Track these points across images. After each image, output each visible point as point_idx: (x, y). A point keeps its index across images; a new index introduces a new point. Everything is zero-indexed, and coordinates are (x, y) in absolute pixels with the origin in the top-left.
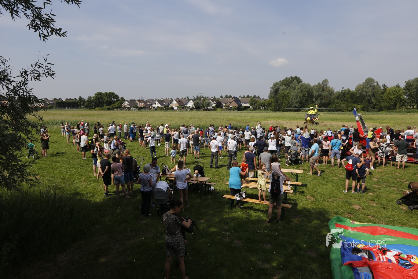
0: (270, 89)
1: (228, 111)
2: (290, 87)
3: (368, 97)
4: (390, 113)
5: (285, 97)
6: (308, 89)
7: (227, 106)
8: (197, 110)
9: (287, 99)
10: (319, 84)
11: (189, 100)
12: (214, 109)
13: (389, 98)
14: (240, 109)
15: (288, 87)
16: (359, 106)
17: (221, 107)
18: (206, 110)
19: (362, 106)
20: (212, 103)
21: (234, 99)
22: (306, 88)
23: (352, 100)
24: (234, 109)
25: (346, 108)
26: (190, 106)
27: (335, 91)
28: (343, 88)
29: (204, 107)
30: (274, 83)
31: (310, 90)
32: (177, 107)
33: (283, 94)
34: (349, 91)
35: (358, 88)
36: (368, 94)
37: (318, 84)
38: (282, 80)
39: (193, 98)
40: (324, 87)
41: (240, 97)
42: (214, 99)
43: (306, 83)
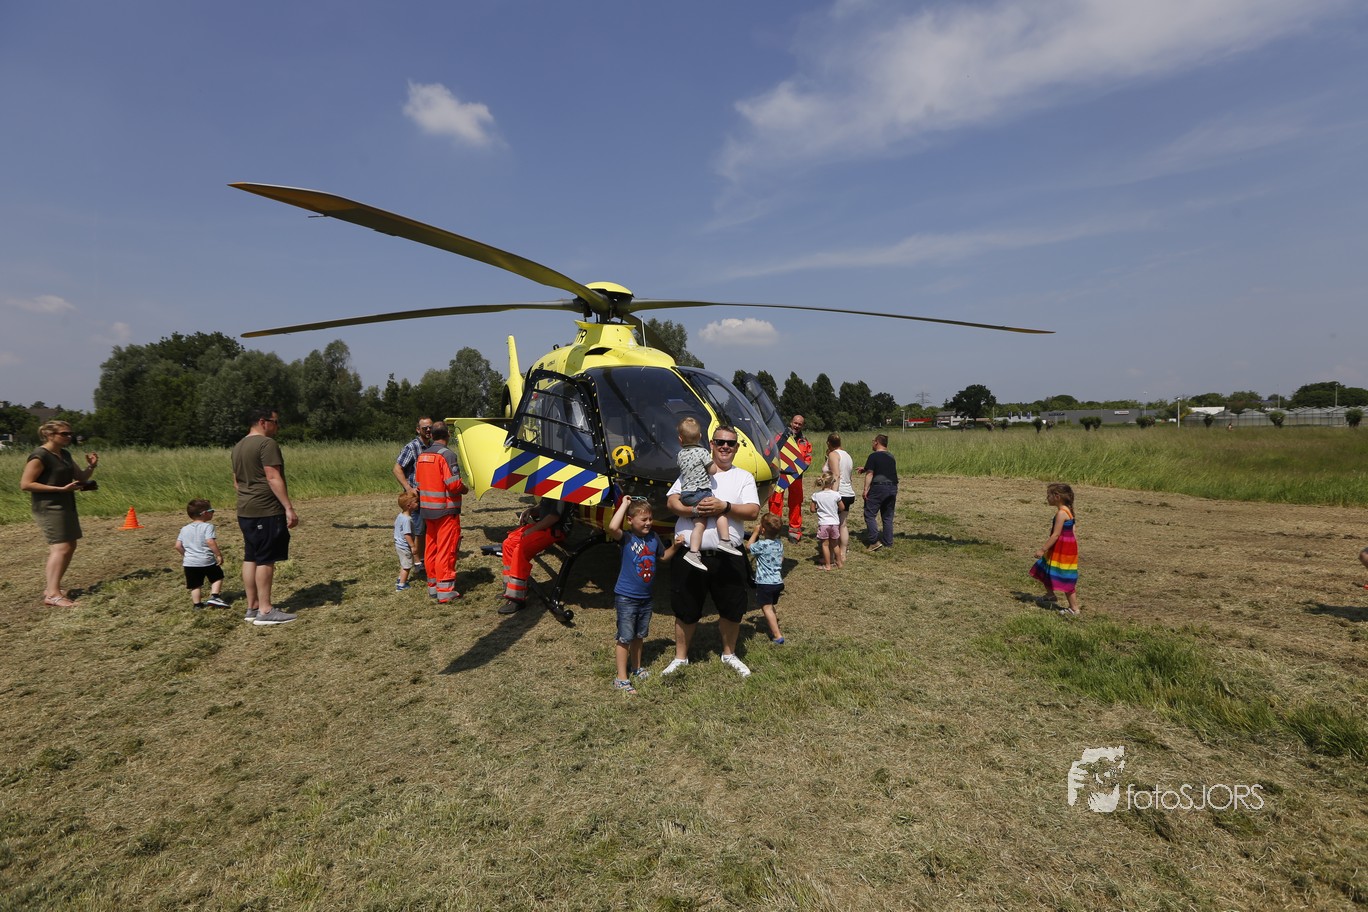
0: (100, 372)
2: (196, 368)
5: (175, 396)
6: (271, 374)
9: (186, 404)
10: (315, 355)
15: (185, 368)
22: (265, 368)
28: (392, 376)
30: (119, 349)
31: (282, 378)
33: (164, 388)
34: (406, 385)
35: (432, 378)
37: (312, 354)
38: (157, 342)
40: (332, 366)
43: (262, 351)
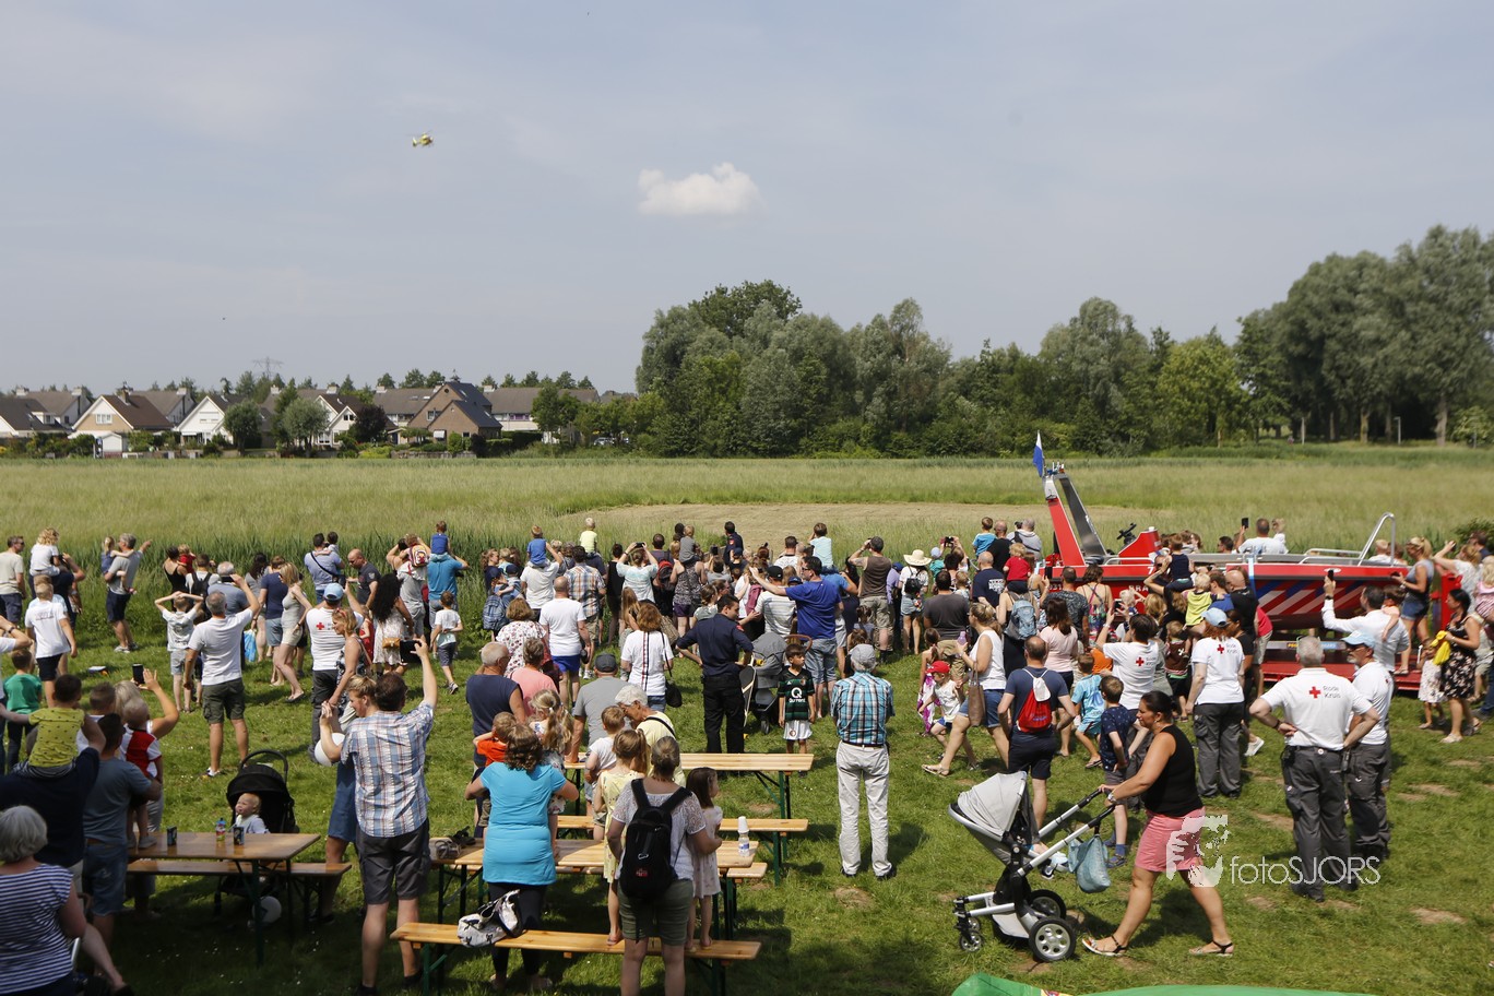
0: (641, 345)
1: (422, 459)
2: (740, 332)
3: (1095, 386)
4: (1188, 459)
5: (719, 382)
6: (827, 346)
7: (415, 433)
8: (244, 454)
9: (731, 393)
11: (195, 398)
12: (342, 449)
13: (1182, 390)
14: (489, 444)
15: (730, 335)
16: (1062, 426)
17: (386, 439)
18: (299, 453)
19: (1073, 427)
20: (333, 415)
21: (453, 395)
22: (819, 340)
23: (1028, 399)
24: (453, 447)
25: (1007, 438)
26: (200, 435)
27: (955, 358)
28: (987, 343)
29: (284, 435)
30: (661, 313)
31: (840, 347)
32: (123, 435)
33: (707, 370)
34: (1015, 355)
35: (1052, 339)
36: (1093, 370)
37: (875, 320)
38: (700, 299)
39: (219, 388)
40: (899, 336)
41: (489, 381)
42: (345, 396)
43: (816, 314)
